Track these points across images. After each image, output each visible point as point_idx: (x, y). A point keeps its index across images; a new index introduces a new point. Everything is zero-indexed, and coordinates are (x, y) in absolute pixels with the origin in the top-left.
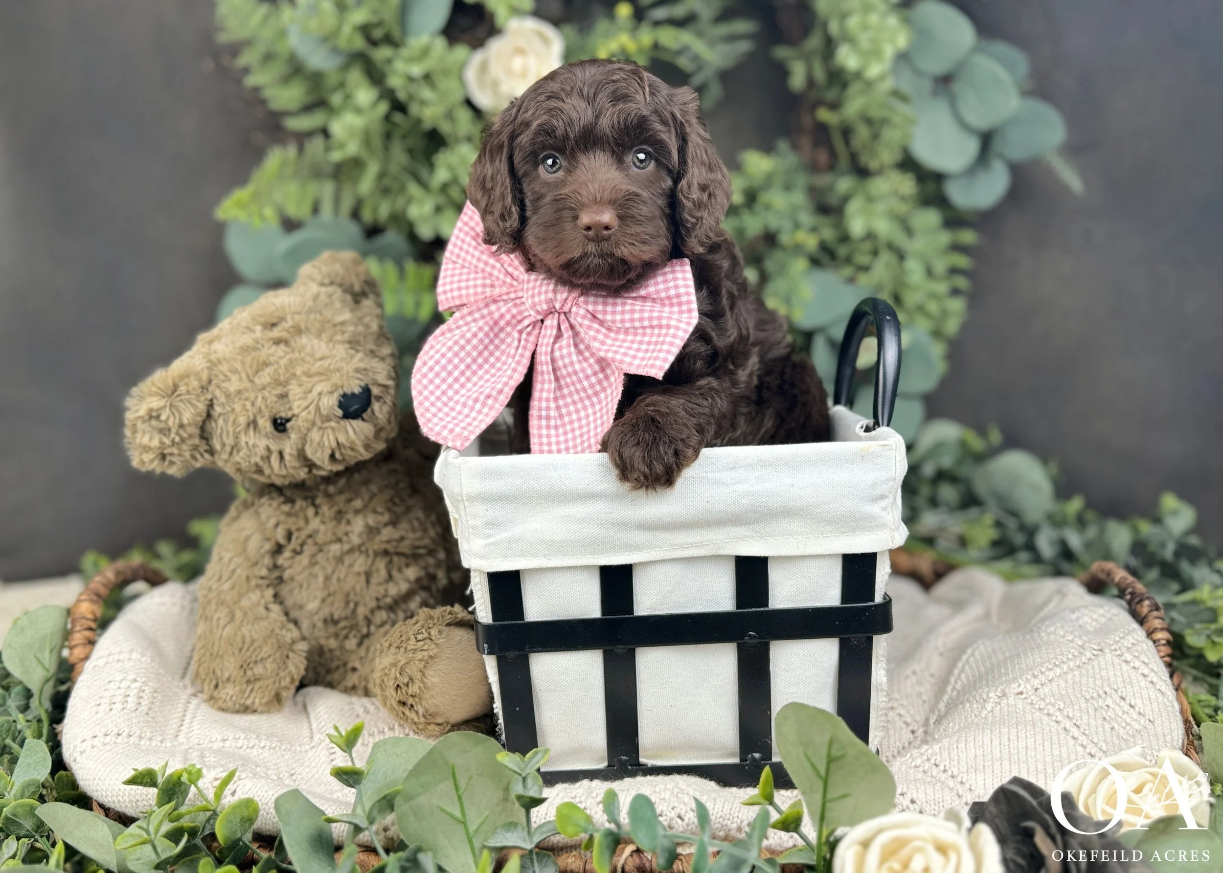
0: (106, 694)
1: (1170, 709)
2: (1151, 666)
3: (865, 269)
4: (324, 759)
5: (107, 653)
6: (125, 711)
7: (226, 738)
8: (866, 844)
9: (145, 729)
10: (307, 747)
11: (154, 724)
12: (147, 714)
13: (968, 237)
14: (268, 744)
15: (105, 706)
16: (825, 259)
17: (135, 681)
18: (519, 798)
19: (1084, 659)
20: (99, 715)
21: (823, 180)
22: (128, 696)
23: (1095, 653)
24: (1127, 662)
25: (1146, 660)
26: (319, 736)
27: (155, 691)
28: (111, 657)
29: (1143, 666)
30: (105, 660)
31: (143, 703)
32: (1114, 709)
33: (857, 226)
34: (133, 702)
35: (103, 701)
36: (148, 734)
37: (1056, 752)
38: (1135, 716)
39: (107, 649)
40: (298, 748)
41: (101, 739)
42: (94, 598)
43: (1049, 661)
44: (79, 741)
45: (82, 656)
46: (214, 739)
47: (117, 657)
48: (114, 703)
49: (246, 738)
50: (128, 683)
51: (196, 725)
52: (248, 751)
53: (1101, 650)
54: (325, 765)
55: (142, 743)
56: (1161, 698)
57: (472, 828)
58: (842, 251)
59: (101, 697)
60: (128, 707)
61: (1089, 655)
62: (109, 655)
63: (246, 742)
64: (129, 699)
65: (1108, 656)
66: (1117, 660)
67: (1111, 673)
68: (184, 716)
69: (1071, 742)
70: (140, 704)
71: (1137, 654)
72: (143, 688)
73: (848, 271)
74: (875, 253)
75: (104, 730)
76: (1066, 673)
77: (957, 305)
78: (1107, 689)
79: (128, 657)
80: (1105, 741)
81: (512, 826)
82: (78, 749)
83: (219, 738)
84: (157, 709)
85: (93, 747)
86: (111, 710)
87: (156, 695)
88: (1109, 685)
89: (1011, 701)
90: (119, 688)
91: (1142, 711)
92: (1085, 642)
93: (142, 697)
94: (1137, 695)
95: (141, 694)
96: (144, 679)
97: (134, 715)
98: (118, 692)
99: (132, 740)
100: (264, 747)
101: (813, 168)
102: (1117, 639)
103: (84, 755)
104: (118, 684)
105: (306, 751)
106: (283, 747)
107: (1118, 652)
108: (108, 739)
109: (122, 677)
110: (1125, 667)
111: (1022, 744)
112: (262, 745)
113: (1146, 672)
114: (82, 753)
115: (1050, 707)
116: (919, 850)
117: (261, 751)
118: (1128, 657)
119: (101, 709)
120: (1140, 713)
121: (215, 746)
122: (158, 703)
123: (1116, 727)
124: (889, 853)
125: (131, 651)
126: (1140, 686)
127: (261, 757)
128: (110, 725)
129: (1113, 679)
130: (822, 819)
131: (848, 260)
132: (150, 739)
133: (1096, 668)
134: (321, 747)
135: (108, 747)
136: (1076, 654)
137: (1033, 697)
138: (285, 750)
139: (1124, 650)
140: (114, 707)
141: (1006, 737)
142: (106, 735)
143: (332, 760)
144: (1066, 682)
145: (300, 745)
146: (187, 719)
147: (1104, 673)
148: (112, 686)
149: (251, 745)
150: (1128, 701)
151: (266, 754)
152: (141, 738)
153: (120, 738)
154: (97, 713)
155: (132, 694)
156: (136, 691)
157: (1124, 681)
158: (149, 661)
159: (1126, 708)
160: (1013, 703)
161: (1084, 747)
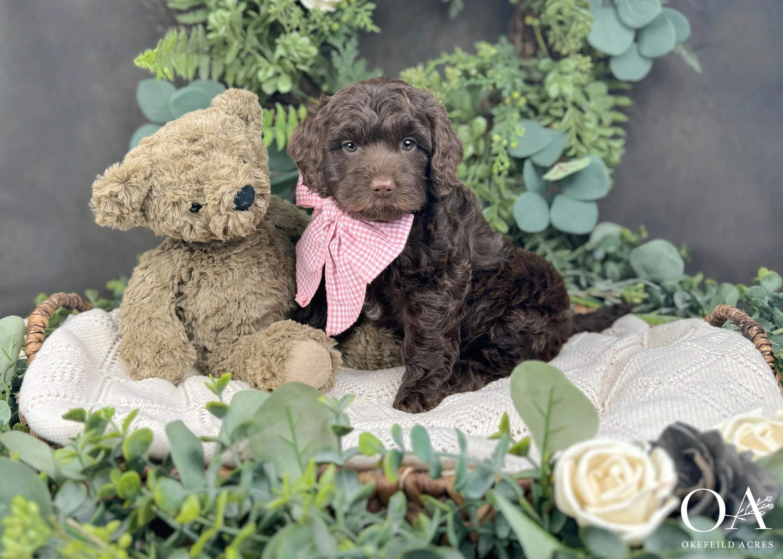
0: (50, 371)
1: (774, 390)
2: (758, 365)
3: (559, 119)
4: (197, 417)
5: (51, 347)
6: (63, 381)
7: (130, 401)
8: (577, 460)
9: (76, 394)
10: (186, 410)
11: (82, 392)
12: (77, 384)
13: (625, 101)
14: (159, 406)
15: (49, 378)
16: (531, 113)
17: (70, 364)
18: (335, 428)
19: (711, 361)
20: (44, 383)
21: (531, 63)
22: (65, 372)
23: (719, 357)
24: (741, 363)
25: (755, 362)
26: (194, 403)
27: (83, 372)
28: (54, 350)
29: (753, 365)
30: (50, 351)
31: (75, 378)
32: (736, 390)
33: (553, 91)
34: (68, 376)
35: (48, 375)
36: (78, 397)
37: (700, 413)
38: (750, 395)
39: (52, 345)
40: (179, 410)
41: (46, 398)
42: (44, 313)
43: (687, 363)
44: (31, 398)
45: (34, 350)
46: (122, 402)
47: (58, 349)
48: (55, 377)
49: (144, 402)
50: (65, 365)
51: (110, 394)
52: (145, 410)
53: (723, 356)
54: (197, 422)
55: (74, 401)
56: (766, 384)
57: (301, 449)
58: (543, 108)
59: (46, 373)
60: (65, 379)
61: (714, 358)
62: (53, 348)
63: (144, 405)
64: (66, 375)
65: (728, 359)
66: (734, 362)
67: (731, 370)
68: (102, 389)
69: (710, 408)
70: (73, 378)
71: (748, 358)
72: (75, 369)
73: (547, 121)
74: (565, 109)
75: (47, 392)
76: (699, 369)
77: (618, 144)
78: (729, 379)
79: (65, 349)
80: (732, 407)
81: (327, 449)
82: (30, 404)
83: (126, 401)
84: (84, 383)
85: (40, 402)
86: (53, 380)
87: (83, 374)
88: (730, 377)
89: (666, 386)
90: (59, 367)
91: (754, 392)
92: (712, 351)
93: (74, 374)
94: (750, 383)
95: (74, 372)
96: (75, 364)
97: (68, 384)
98: (58, 370)
99: (67, 399)
100: (156, 408)
101: (523, 55)
102: (735, 349)
103: (34, 407)
104: (58, 365)
105: (185, 412)
106: (169, 409)
107: (735, 357)
108: (50, 398)
109: (61, 361)
110: (740, 366)
111: (675, 410)
112: (155, 406)
113: (755, 368)
114: (32, 406)
115: (692, 389)
116: (616, 462)
117: (154, 410)
118: (743, 360)
119: (46, 379)
120: (753, 394)
121: (123, 405)
122: (85, 379)
123: (739, 400)
124: (595, 464)
125: (68, 346)
126: (751, 377)
127: (154, 414)
128: (52, 390)
129: (732, 374)
130: (545, 446)
131: (547, 113)
132: (79, 400)
133: (720, 366)
134: (195, 410)
135: (50, 403)
136: (705, 358)
137: (680, 384)
138: (170, 411)
139: (739, 355)
140: (55, 379)
141: (664, 406)
142: (49, 395)
143: (202, 419)
144: (701, 374)
145: (181, 408)
146: (104, 391)
147: (726, 370)
148: (54, 366)
149: (148, 406)
150: (744, 386)
151: (157, 413)
152: (72, 399)
153: (58, 398)
154: (43, 382)
155: (67, 371)
156: (70, 370)
157: (740, 375)
158: (79, 353)
159: (744, 391)
160: (667, 387)
161: (719, 411)
